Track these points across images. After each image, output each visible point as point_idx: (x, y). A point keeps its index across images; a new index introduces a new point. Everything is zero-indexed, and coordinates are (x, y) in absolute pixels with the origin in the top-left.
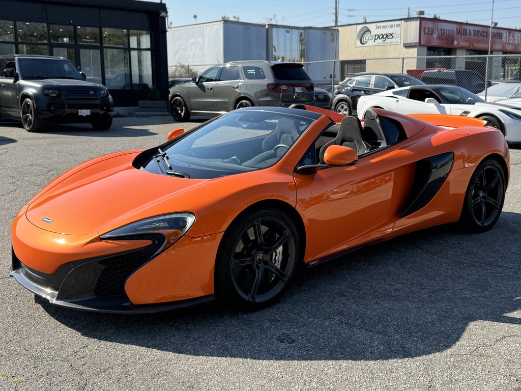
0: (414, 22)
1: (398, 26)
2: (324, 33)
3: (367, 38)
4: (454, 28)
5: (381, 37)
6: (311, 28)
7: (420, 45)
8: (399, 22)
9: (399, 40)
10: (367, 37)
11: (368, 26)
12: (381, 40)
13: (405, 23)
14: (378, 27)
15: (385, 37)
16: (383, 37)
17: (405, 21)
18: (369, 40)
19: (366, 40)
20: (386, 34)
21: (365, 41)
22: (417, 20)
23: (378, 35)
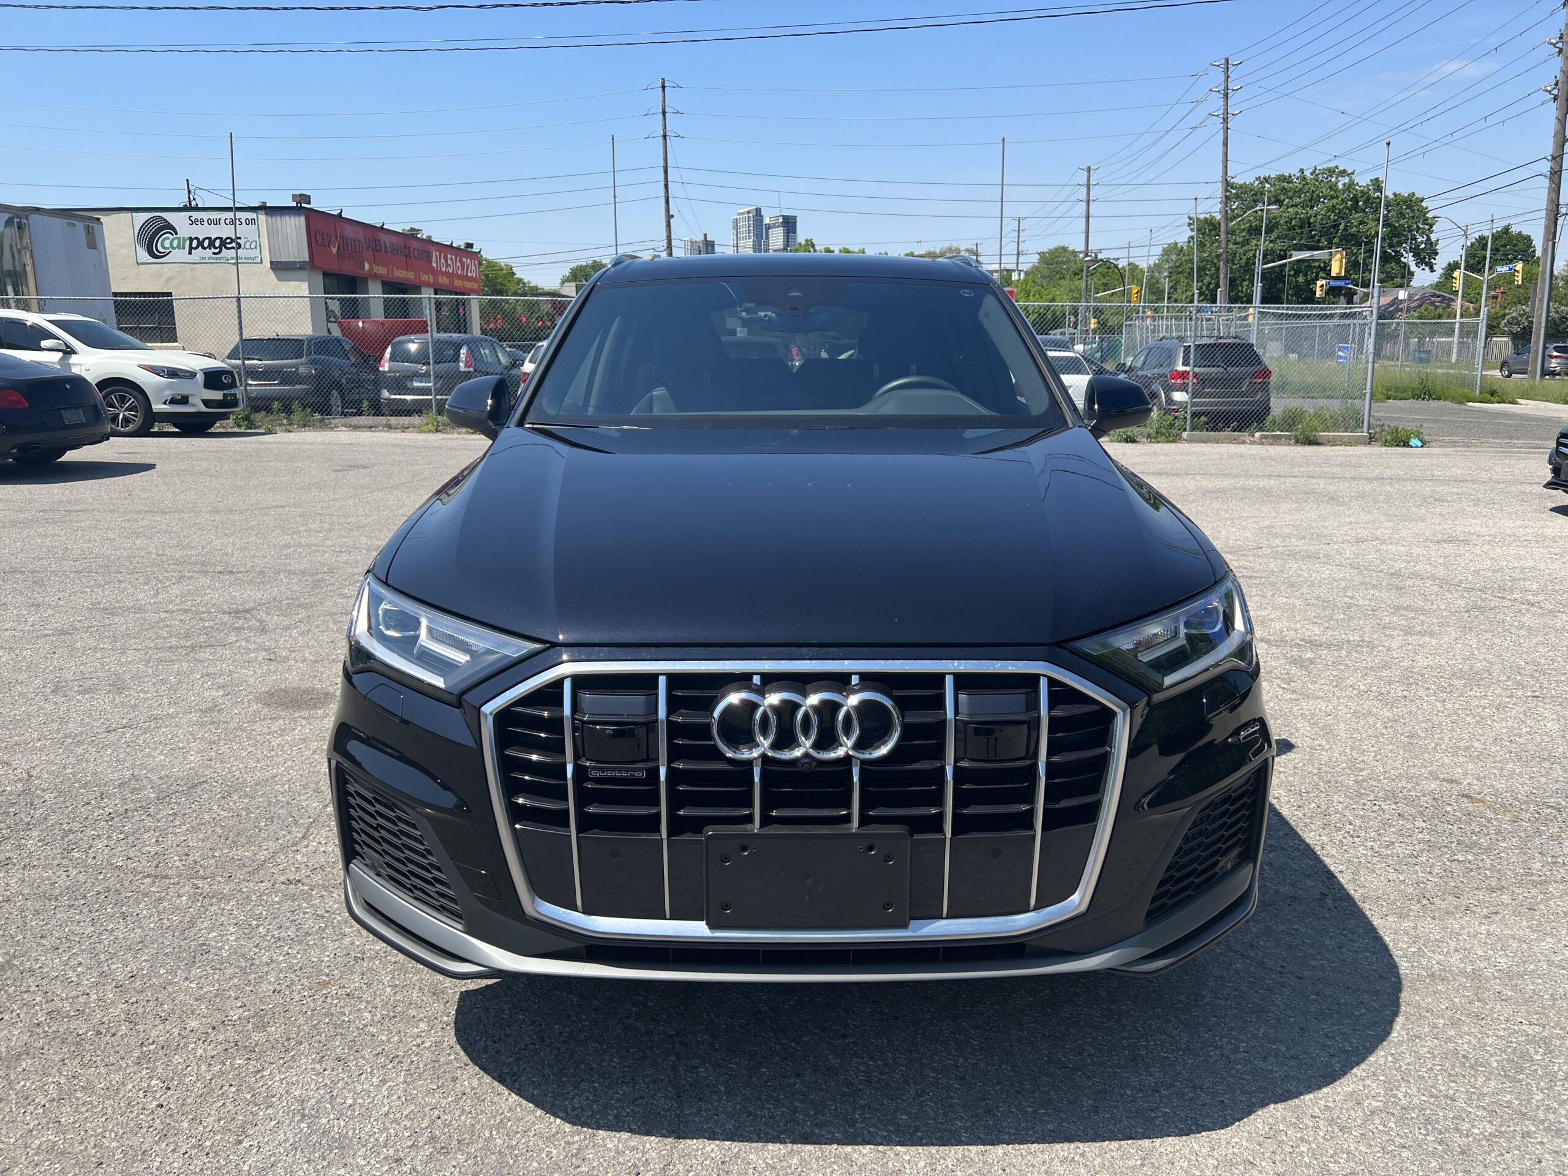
0: (292, 218)
1: (249, 222)
2: (68, 224)
3: (167, 244)
4: (360, 234)
5: (206, 243)
6: (38, 209)
7: (311, 265)
8: (251, 215)
9: (256, 253)
10: (165, 241)
11: (165, 215)
12: (209, 253)
13: (269, 219)
14: (193, 222)
15: (217, 243)
16: (212, 244)
17: (266, 214)
18: (174, 248)
19: (163, 247)
20: (221, 238)
21: (161, 250)
22: (299, 215)
23: (197, 238)
